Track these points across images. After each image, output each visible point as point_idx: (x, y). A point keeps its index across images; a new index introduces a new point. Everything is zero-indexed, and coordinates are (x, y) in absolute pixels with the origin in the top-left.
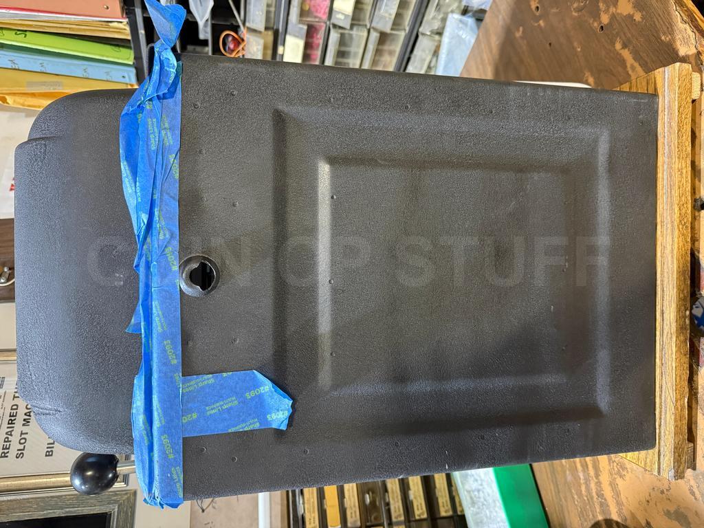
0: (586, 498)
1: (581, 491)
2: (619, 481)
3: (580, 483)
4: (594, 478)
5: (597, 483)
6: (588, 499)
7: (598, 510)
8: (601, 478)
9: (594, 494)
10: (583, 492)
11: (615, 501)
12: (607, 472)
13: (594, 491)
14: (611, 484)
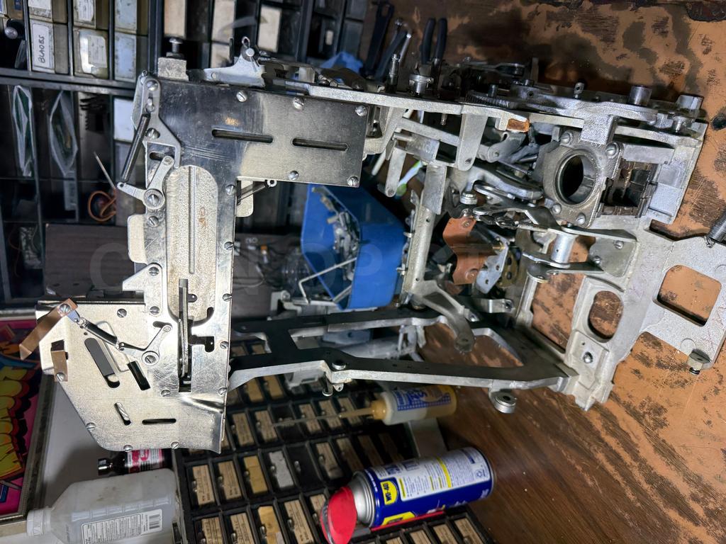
0: (639, 504)
1: (628, 499)
2: (663, 434)
3: (622, 489)
4: (634, 463)
5: (640, 465)
6: (643, 503)
7: (661, 505)
8: (642, 454)
9: (646, 486)
10: (632, 498)
11: (673, 467)
12: (642, 436)
13: (642, 481)
14: (656, 449)
